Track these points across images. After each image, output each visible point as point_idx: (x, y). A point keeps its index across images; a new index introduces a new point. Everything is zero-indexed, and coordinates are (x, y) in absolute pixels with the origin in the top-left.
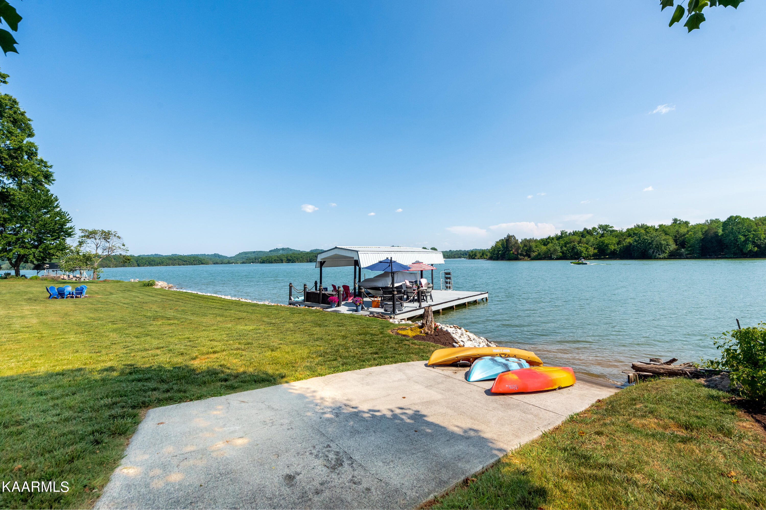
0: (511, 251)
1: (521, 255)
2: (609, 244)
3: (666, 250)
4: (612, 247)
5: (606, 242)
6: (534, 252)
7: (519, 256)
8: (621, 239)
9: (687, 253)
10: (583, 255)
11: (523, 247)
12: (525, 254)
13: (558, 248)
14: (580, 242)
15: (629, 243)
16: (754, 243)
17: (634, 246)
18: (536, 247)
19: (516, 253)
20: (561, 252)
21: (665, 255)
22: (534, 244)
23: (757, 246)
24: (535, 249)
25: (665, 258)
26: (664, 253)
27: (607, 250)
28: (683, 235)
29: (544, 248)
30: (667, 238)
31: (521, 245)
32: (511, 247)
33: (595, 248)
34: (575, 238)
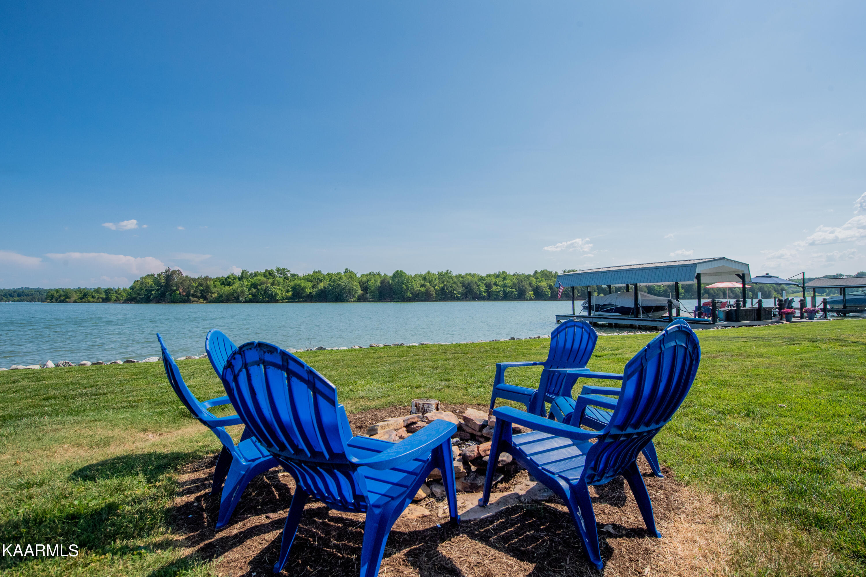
0: (177, 290)
1: (194, 296)
2: (305, 288)
3: (355, 294)
4: (308, 291)
5: (303, 285)
6: (212, 292)
7: (190, 298)
8: (315, 283)
9: (370, 297)
10: (278, 297)
11: (196, 287)
12: (199, 295)
13: (246, 289)
14: (272, 285)
15: (324, 287)
16: (410, 290)
17: (329, 290)
18: (215, 286)
19: (185, 294)
20: (250, 294)
21: (355, 299)
22: (212, 282)
23: (412, 293)
24: (214, 290)
25: (355, 301)
26: (354, 297)
27: (303, 293)
28: (365, 283)
29: (227, 289)
30: (354, 284)
31: (193, 284)
32: (176, 286)
33: (289, 291)
34: (264, 279)
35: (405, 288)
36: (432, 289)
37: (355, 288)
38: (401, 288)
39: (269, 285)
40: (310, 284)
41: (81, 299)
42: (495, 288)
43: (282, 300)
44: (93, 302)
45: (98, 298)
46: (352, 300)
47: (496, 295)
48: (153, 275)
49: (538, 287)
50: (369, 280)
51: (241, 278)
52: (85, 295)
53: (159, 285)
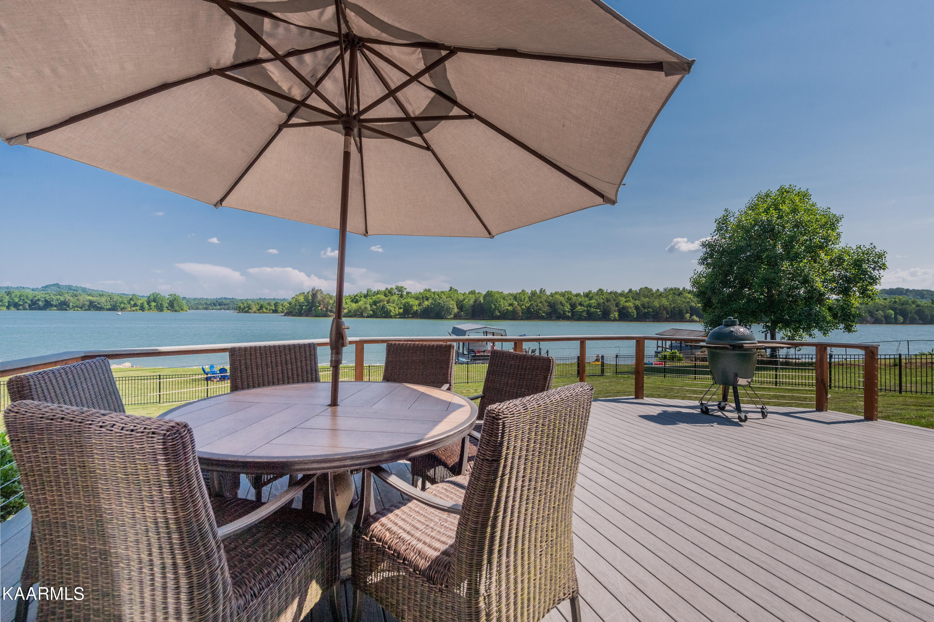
0: (319, 306)
1: (331, 311)
2: (412, 305)
4: (415, 308)
7: (328, 313)
8: (421, 302)
10: (392, 314)
11: (333, 304)
12: (334, 310)
13: (368, 306)
14: (388, 302)
15: (427, 305)
16: (498, 309)
17: (431, 308)
19: (324, 309)
20: (371, 310)
21: (452, 316)
23: (500, 312)
26: (451, 314)
27: (411, 310)
28: (461, 302)
30: (452, 302)
31: (331, 301)
32: (319, 302)
33: (401, 308)
34: (382, 297)
35: (494, 307)
36: (519, 308)
37: (451, 306)
38: (491, 307)
39: (385, 303)
40: (417, 302)
41: (259, 310)
42: (579, 308)
43: (395, 316)
44: (266, 313)
45: (270, 310)
46: (449, 317)
47: (580, 315)
48: (304, 293)
49: (624, 308)
50: (464, 299)
51: (366, 296)
52: (261, 307)
53: (308, 302)
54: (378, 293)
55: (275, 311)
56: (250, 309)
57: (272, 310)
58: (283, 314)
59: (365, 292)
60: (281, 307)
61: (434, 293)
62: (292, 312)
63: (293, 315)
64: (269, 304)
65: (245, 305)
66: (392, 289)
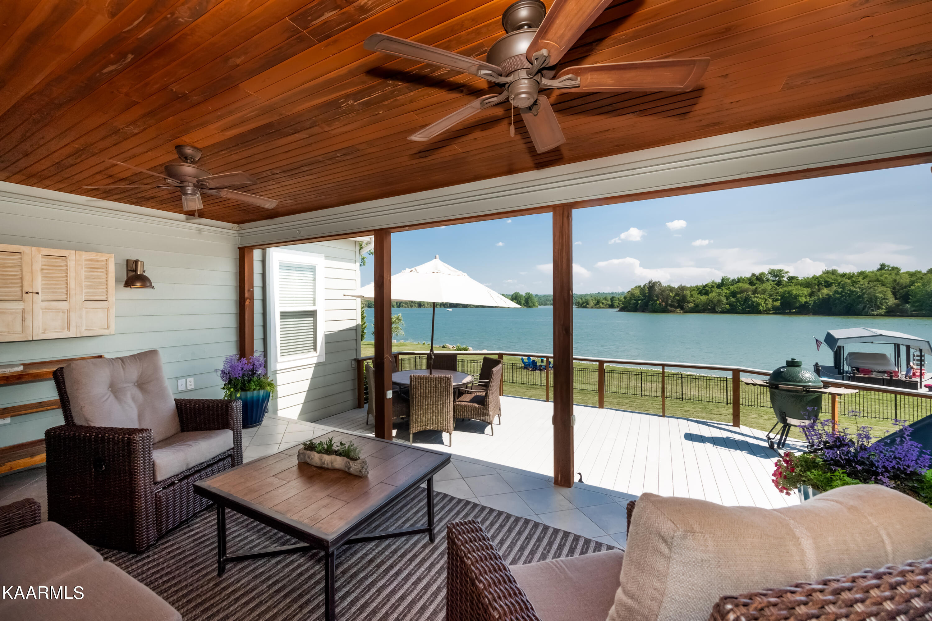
0: (657, 300)
1: (671, 306)
2: (799, 296)
3: (882, 304)
4: (803, 300)
6: (689, 302)
7: (669, 307)
8: (815, 290)
9: (913, 309)
10: (761, 308)
11: (674, 297)
12: (677, 305)
13: (723, 299)
14: (755, 292)
15: (828, 295)
17: (836, 299)
18: (692, 296)
19: (664, 304)
20: (727, 304)
21: (882, 311)
22: (688, 292)
24: (690, 299)
25: (880, 315)
26: (879, 308)
27: (795, 302)
28: (906, 287)
29: (704, 298)
30: (881, 289)
31: (671, 294)
32: (657, 296)
33: (777, 300)
34: (746, 286)
37: (881, 295)
39: (750, 293)
40: (806, 291)
41: (595, 305)
43: (767, 312)
44: (603, 308)
45: (606, 305)
46: (875, 313)
48: (640, 286)
50: (912, 283)
51: (719, 286)
52: (598, 302)
53: (644, 295)
54: (739, 281)
55: (612, 306)
56: (588, 304)
57: (608, 304)
58: (618, 309)
59: (718, 280)
60: (618, 302)
61: (844, 275)
62: (627, 307)
63: (629, 311)
64: (606, 299)
65: (584, 300)
66: (762, 274)
